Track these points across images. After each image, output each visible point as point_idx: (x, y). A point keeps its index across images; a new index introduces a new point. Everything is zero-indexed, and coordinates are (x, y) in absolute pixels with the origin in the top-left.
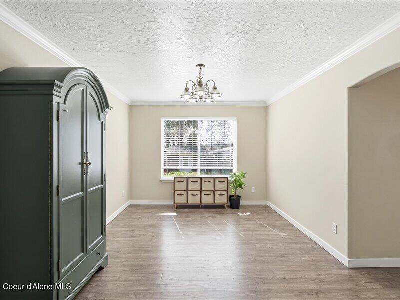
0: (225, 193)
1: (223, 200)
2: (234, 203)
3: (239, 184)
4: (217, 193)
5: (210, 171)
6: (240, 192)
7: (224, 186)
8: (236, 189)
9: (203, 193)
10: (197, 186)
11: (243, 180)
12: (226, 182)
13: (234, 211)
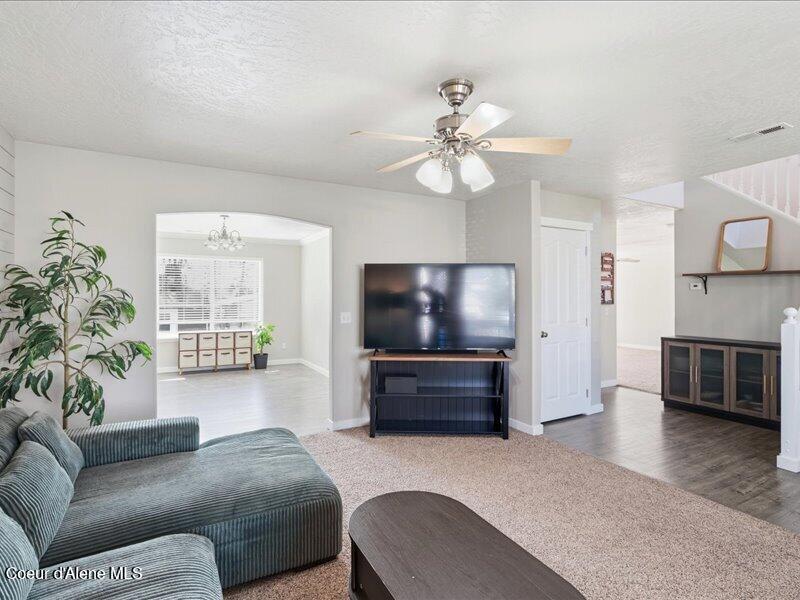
0: (249, 350)
1: (245, 359)
2: (260, 362)
3: (265, 340)
4: (238, 351)
5: (227, 325)
6: (267, 349)
7: (246, 342)
8: (262, 345)
9: (219, 352)
10: (212, 344)
11: (271, 334)
12: (249, 338)
13: (261, 371)
